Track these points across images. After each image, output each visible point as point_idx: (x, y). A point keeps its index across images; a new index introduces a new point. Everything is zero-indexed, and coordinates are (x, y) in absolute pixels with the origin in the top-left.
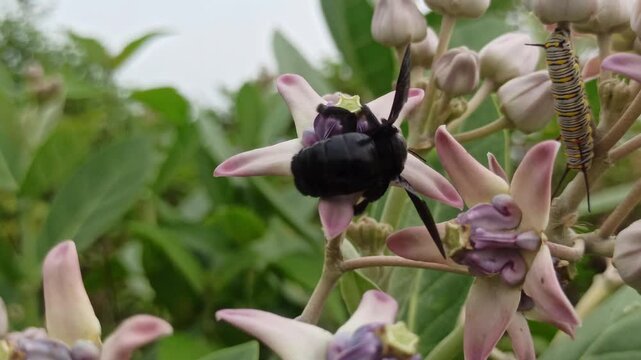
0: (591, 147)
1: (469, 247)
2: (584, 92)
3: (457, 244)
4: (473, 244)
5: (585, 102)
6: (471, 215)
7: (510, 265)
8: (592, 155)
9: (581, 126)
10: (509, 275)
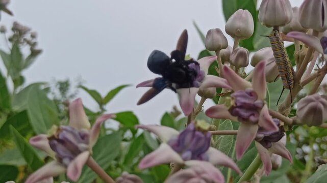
0: (292, 78)
1: (235, 105)
2: (287, 55)
3: (230, 104)
4: (236, 104)
5: (288, 59)
6: (235, 94)
7: (253, 115)
8: (293, 82)
9: (286, 69)
10: (252, 118)
